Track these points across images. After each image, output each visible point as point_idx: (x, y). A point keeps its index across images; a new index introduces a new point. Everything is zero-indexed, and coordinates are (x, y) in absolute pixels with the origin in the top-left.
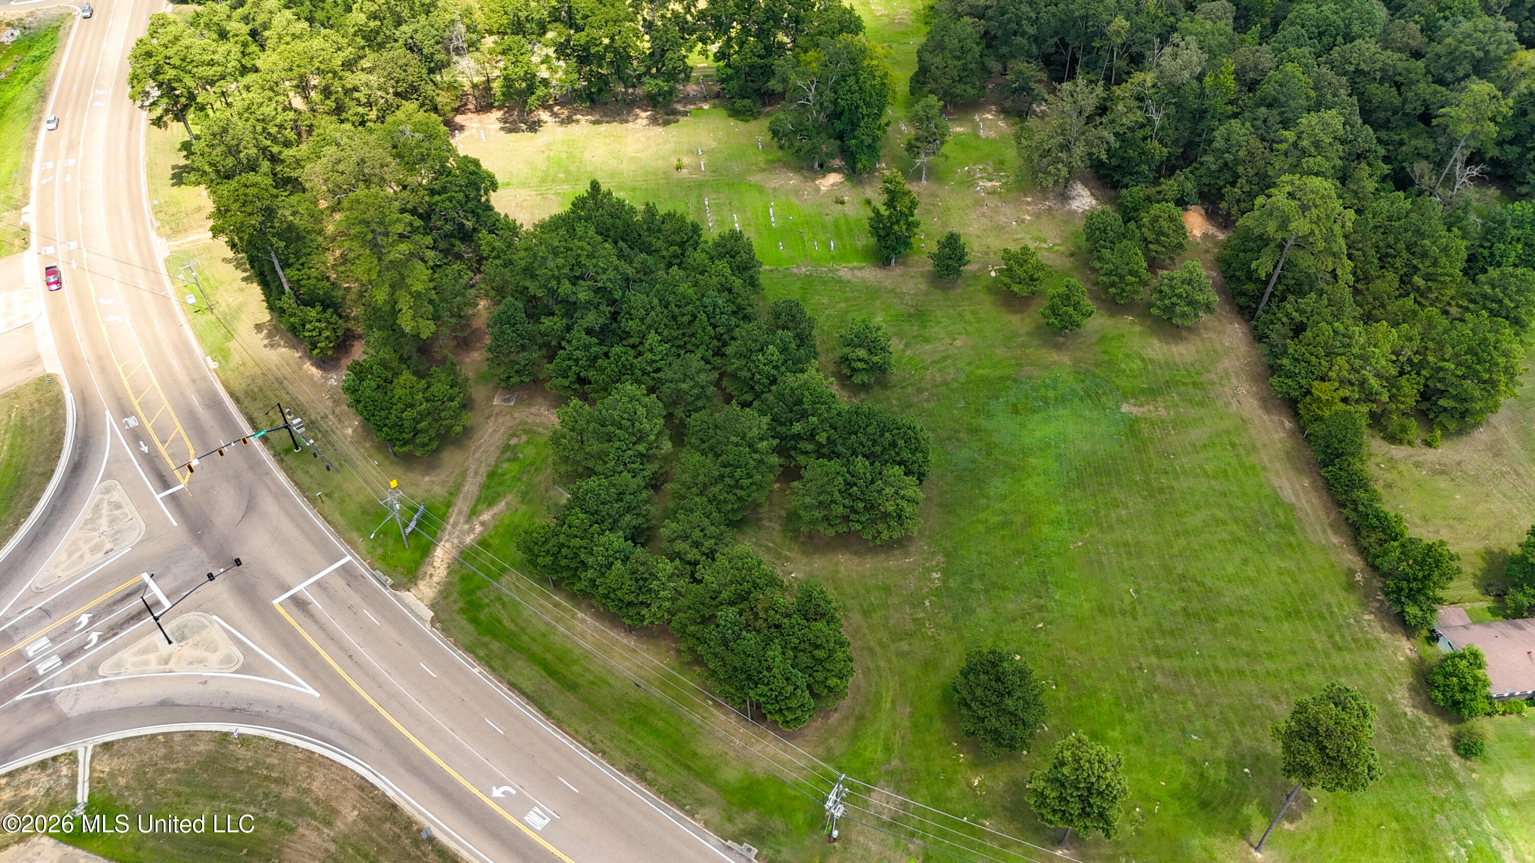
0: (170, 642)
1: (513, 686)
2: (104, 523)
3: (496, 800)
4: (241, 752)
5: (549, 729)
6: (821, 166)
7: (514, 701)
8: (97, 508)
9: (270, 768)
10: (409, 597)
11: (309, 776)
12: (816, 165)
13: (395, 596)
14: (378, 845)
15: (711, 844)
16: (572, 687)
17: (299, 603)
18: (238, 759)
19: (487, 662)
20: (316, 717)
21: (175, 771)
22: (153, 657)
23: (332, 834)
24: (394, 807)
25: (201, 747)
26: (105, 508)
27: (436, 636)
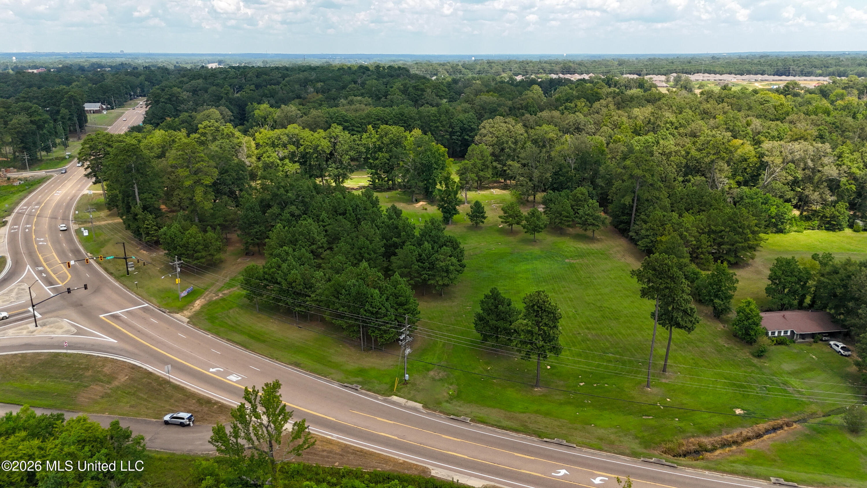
0: (36, 326)
1: (228, 340)
2: (13, 294)
3: (211, 372)
4: (65, 359)
5: (247, 353)
6: (416, 201)
7: (228, 345)
8: (11, 291)
9: (82, 364)
10: (178, 316)
11: (103, 365)
12: (414, 200)
13: (170, 315)
14: (137, 388)
15: (335, 386)
16: (264, 341)
17: (115, 317)
18: (62, 361)
19: (217, 334)
20: (113, 348)
21: (24, 367)
22: (25, 332)
23: (110, 387)
24: (151, 373)
25: (43, 357)
26: (16, 290)
27: (190, 327)
